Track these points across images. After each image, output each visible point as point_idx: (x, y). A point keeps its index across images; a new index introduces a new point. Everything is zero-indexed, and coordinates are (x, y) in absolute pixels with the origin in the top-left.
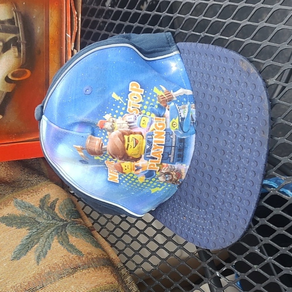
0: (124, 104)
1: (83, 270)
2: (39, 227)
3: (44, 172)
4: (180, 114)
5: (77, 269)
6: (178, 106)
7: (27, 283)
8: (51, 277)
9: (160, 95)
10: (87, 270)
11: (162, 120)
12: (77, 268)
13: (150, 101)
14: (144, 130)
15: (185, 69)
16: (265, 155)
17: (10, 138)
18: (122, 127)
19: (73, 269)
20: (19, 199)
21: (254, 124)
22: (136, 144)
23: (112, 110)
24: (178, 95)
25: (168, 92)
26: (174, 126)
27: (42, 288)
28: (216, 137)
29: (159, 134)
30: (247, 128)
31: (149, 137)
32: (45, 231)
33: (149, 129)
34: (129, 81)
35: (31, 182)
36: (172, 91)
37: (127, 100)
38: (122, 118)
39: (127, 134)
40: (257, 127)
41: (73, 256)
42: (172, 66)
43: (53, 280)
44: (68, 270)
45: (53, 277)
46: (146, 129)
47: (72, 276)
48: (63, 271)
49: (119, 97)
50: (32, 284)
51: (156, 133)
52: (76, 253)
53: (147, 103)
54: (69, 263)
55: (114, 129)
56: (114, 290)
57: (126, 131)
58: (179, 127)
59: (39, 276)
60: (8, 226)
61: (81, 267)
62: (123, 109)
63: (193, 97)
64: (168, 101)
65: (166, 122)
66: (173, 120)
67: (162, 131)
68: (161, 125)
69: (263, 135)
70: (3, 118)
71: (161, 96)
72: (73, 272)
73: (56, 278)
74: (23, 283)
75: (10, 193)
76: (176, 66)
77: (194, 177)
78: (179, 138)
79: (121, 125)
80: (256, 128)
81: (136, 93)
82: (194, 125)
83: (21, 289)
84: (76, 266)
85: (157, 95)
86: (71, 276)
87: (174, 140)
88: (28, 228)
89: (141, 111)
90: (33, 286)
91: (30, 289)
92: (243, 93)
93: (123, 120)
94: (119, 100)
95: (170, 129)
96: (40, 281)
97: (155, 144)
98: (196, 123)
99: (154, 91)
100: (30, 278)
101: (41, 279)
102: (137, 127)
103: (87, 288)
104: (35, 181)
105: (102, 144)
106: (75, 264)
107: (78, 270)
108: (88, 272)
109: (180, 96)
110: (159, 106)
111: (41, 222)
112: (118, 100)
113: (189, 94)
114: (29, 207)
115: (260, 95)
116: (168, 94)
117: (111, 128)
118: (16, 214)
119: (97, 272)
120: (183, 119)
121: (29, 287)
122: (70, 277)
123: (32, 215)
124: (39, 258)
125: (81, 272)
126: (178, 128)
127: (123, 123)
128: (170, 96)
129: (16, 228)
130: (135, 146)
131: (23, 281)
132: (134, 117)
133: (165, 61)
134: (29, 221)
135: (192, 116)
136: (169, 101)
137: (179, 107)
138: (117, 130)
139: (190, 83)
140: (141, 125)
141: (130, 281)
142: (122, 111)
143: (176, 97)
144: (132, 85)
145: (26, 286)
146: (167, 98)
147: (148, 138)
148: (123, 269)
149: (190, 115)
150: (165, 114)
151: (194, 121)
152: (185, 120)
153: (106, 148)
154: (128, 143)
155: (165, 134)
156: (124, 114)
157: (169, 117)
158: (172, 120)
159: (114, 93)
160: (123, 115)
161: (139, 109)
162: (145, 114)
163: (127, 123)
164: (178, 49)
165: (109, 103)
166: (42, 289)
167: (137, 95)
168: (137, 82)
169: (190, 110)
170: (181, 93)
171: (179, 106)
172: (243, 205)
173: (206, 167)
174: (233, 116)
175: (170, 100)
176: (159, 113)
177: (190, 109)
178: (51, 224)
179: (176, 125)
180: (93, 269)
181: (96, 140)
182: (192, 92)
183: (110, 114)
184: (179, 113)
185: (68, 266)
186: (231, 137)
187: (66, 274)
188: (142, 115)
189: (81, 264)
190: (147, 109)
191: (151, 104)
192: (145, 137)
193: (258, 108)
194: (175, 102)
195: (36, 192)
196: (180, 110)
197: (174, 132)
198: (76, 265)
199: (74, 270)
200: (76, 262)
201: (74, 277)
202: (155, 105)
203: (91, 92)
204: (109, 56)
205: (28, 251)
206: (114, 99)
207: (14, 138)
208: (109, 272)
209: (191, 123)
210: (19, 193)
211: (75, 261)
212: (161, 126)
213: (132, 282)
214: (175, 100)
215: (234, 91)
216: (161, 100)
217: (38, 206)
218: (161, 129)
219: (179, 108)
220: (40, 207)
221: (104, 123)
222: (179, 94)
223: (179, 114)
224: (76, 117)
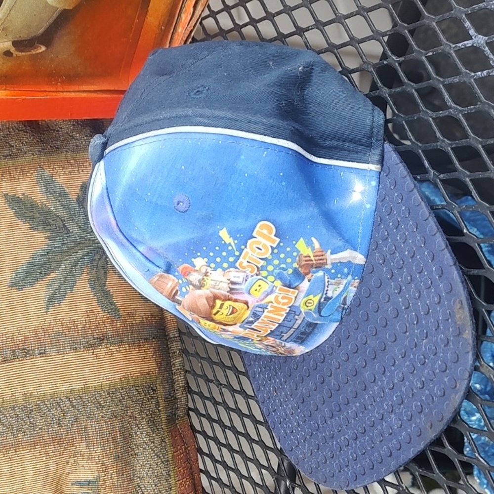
0: (235, 252)
1: (112, 345)
2: (66, 240)
3: (105, 123)
4: (327, 290)
5: (102, 342)
6: (328, 278)
7: (23, 337)
8: (60, 342)
9: (305, 255)
10: (117, 347)
11: (292, 294)
12: (103, 340)
13: (283, 261)
14: (253, 299)
15: (374, 208)
16: (417, 451)
17: (53, 83)
18: (218, 288)
19: (96, 340)
20: (47, 172)
21: (426, 402)
22: (232, 313)
23: (211, 254)
24: (338, 261)
25: (322, 251)
26: (308, 305)
27: (41, 355)
28: (364, 359)
29: (277, 310)
30: (413, 395)
31: (259, 310)
32: (74, 252)
33: (263, 299)
34: (259, 218)
35: (77, 141)
36: (329, 251)
37: (243, 247)
38: (223, 272)
39: (221, 298)
40: (427, 410)
41: (104, 315)
42: (355, 189)
43: (62, 348)
44: (89, 338)
45: (63, 343)
46: (258, 298)
47: (92, 351)
48: (81, 338)
49: (231, 238)
50: (29, 342)
51: (271, 306)
52: (110, 311)
53: (276, 262)
54: (93, 327)
55: (204, 287)
56: (147, 387)
57: (222, 294)
58: (315, 309)
59: (43, 334)
60: (18, 218)
61: (110, 339)
62: (231, 259)
63: (363, 269)
64: (314, 266)
65: (296, 297)
66: (311, 297)
67: (285, 307)
68: (287, 299)
69: (429, 429)
70: (46, 50)
71: (306, 257)
72: (95, 346)
73: (68, 346)
74: (17, 334)
75: (36, 154)
76: (362, 193)
77: (310, 371)
78: (308, 321)
79: (218, 283)
80: (425, 410)
81: (264, 241)
82: (342, 312)
83: (12, 343)
84: (103, 336)
85: (300, 254)
86: (90, 351)
87: (299, 322)
88: (48, 234)
89: (261, 272)
90: (30, 346)
91: (24, 349)
92: (436, 348)
93: (224, 276)
94: (230, 243)
95: (298, 307)
96: (42, 342)
97: (266, 319)
98: (347, 309)
99: (297, 246)
100: (30, 331)
101: (45, 340)
102: (244, 293)
103: (108, 377)
104: (84, 143)
105: (177, 291)
106: (103, 330)
107: (104, 343)
108: (118, 349)
109: (340, 262)
110: (296, 271)
111: (72, 232)
112: (227, 243)
113: (358, 263)
114: (61, 195)
115: (455, 378)
116: (320, 256)
117: (198, 284)
118: (35, 200)
119: (131, 351)
120: (327, 299)
121: (24, 346)
122: (88, 352)
123: (62, 213)
124: (52, 302)
125: (107, 348)
126: (313, 310)
127: (222, 282)
128: (323, 260)
129: (30, 228)
130: (230, 314)
131: (18, 331)
132: (245, 277)
133: (348, 173)
134: (52, 222)
135: (345, 299)
136: (316, 268)
137: (329, 280)
138: (208, 289)
139: (369, 239)
140: (252, 290)
141: (179, 367)
142: (228, 262)
143: (332, 264)
144: (261, 228)
145: (20, 341)
146: (314, 262)
147: (257, 311)
148: (176, 342)
149: (344, 296)
150: (301, 285)
151: (346, 307)
152: (330, 301)
153: (181, 301)
154: (219, 310)
155: (287, 311)
156: (229, 268)
157: (305, 292)
158: (308, 296)
159: (225, 230)
160: (226, 269)
161: (258, 268)
162: (266, 278)
163: (229, 282)
164: (382, 162)
165: (210, 243)
166: (43, 357)
167: (264, 246)
168: (272, 223)
169: (347, 288)
170: (344, 258)
171: (331, 279)
172: (355, 467)
173: (330, 378)
174: (403, 359)
175: (319, 266)
176: (290, 281)
177: (348, 286)
178: (86, 240)
179: (311, 305)
180: (128, 346)
181: (170, 279)
182: (365, 260)
183: (206, 260)
184: (326, 288)
185: (90, 332)
186: (385, 382)
187: (84, 345)
188: (259, 277)
189: (112, 334)
190: (273, 271)
191: (283, 266)
192: (250, 308)
193: (443, 390)
194: (328, 271)
195: (79, 166)
196: (329, 286)
197: (305, 313)
198: (103, 334)
199: (97, 342)
200: (105, 328)
201: (95, 353)
202: (289, 269)
203: (185, 210)
204: (242, 157)
205: (39, 280)
206: (221, 238)
207: (59, 84)
208: (151, 351)
209: (339, 307)
210: (52, 158)
211: (104, 326)
212: (286, 301)
213: (181, 369)
214: (327, 269)
215: (425, 331)
216: (304, 263)
217: (74, 198)
218: (284, 304)
219: (328, 282)
220: (78, 200)
221: (190, 273)
222: (340, 259)
223: (324, 291)
224: (147, 237)
